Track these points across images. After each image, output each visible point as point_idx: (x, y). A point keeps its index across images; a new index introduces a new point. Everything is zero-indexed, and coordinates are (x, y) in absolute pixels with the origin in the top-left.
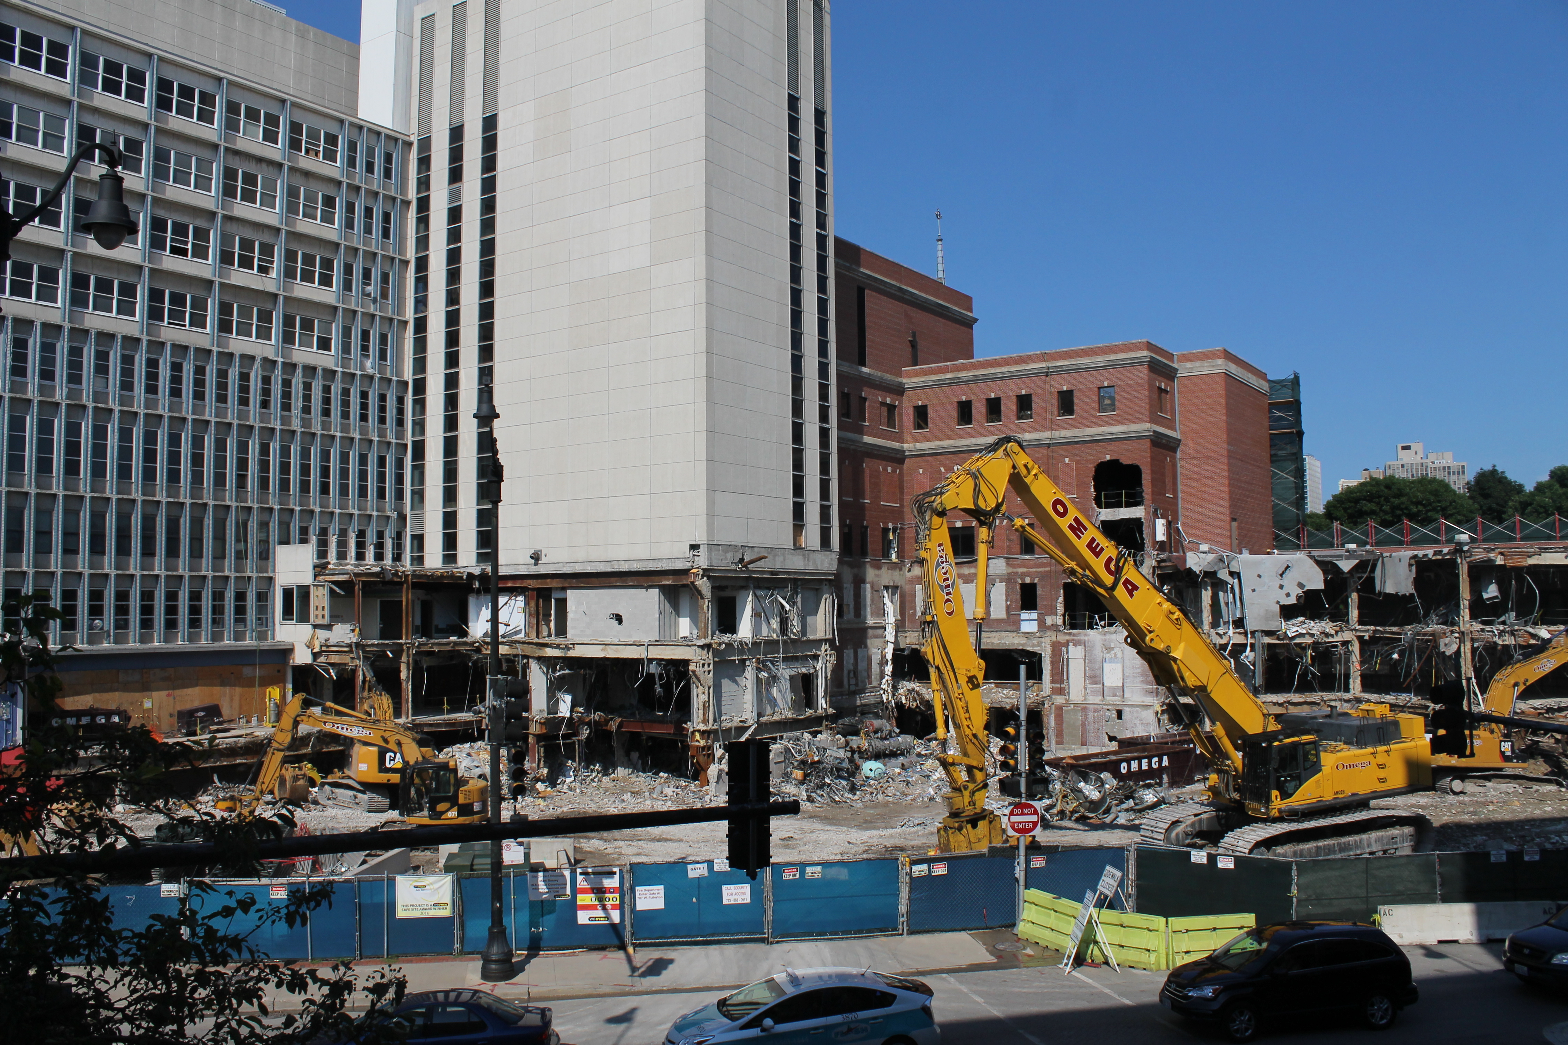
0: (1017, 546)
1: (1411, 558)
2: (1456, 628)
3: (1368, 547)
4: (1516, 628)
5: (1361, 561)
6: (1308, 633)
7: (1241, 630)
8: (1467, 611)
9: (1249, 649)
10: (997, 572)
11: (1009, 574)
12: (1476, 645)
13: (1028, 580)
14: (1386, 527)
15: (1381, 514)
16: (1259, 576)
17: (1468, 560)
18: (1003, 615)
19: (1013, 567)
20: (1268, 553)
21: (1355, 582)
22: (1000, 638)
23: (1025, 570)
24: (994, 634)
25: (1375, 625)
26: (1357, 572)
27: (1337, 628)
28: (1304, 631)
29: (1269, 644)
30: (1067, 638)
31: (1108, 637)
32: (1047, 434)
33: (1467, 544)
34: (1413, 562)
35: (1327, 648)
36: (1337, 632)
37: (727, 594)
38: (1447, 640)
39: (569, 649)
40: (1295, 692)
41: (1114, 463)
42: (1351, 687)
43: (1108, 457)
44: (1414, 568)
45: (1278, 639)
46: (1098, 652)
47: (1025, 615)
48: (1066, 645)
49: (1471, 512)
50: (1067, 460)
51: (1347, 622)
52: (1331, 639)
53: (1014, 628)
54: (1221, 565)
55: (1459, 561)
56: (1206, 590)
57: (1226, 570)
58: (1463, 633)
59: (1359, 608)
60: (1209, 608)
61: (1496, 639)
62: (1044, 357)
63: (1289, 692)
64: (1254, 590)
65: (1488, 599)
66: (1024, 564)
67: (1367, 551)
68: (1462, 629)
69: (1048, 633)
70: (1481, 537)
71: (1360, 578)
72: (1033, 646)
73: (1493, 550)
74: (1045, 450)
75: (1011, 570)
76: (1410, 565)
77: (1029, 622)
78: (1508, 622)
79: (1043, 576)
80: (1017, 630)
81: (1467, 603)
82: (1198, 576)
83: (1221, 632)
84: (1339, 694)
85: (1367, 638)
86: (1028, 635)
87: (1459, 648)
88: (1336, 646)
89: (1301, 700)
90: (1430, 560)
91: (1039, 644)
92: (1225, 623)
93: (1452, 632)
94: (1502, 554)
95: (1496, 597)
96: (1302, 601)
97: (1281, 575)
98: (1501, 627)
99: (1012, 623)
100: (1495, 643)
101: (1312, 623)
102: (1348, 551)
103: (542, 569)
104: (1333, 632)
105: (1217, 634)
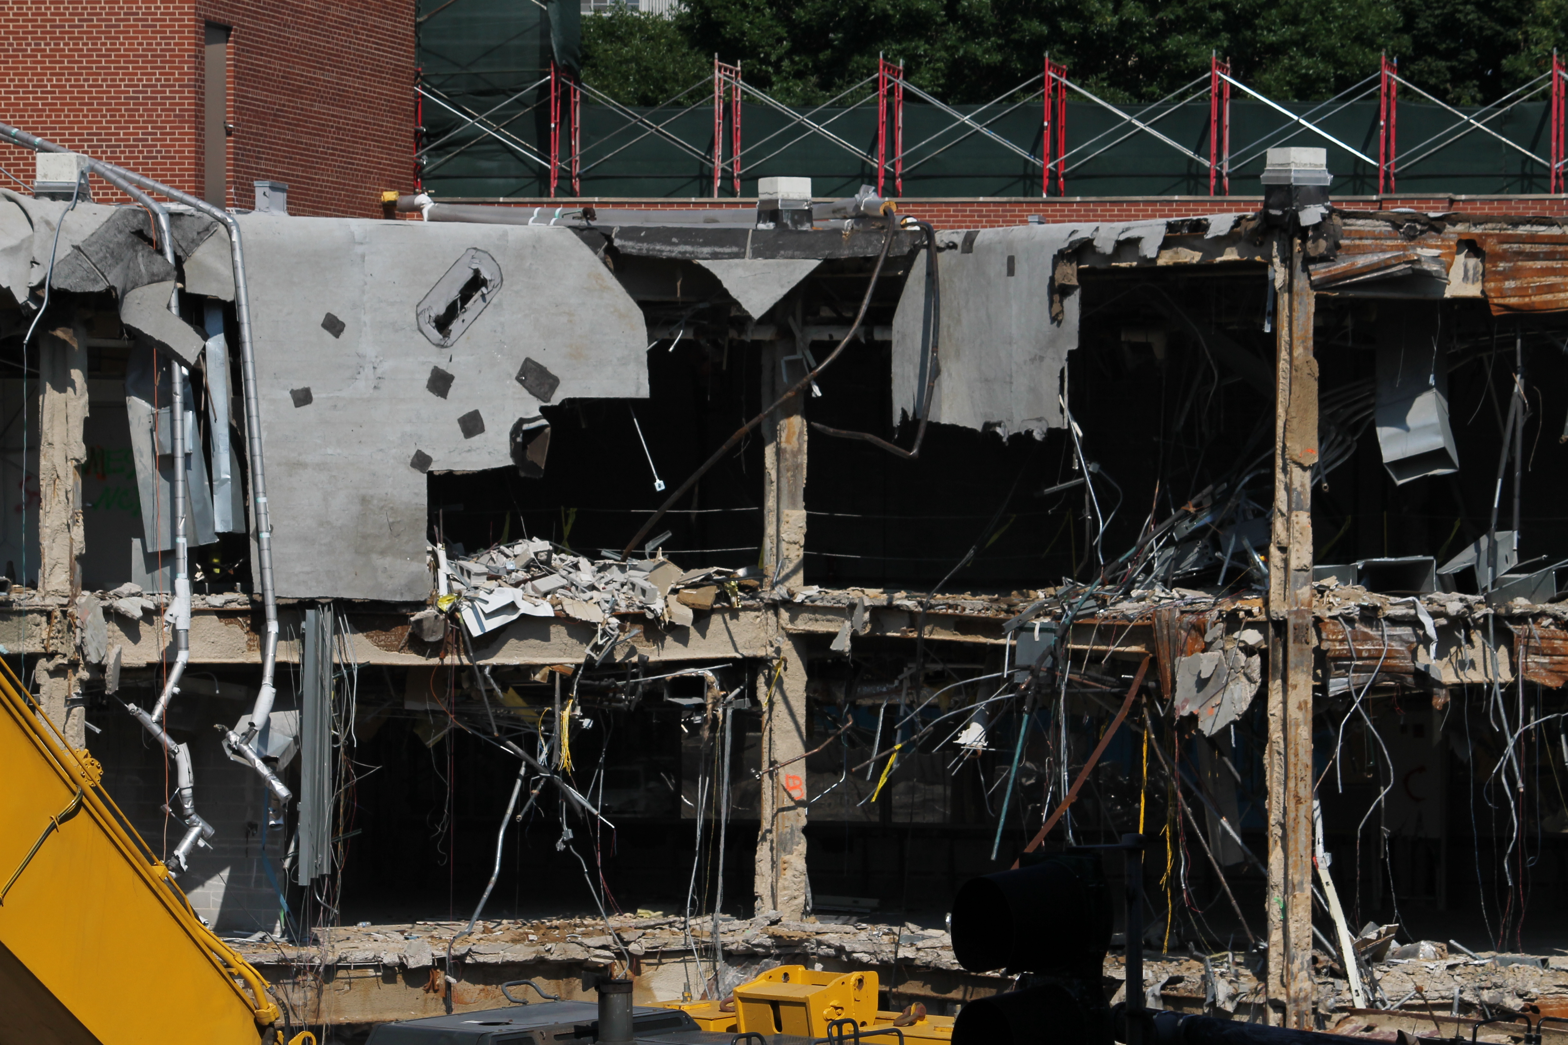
1: (1061, 257)
2: (1252, 603)
3: (868, 196)
4: (1520, 604)
5: (829, 265)
6: (563, 619)
7: (235, 599)
8: (1303, 519)
9: (267, 693)
12: (1337, 686)
14: (966, 101)
15: (953, 33)
16: (333, 325)
17: (1320, 271)
20: (389, 211)
21: (797, 368)
25: (889, 584)
26: (811, 318)
27: (706, 596)
28: (545, 610)
29: (369, 671)
33: (1321, 194)
34: (1069, 273)
35: (653, 693)
36: (702, 617)
38: (1207, 663)
40: (492, 912)
42: (761, 886)
44: (1072, 305)
45: (416, 644)
49: (1364, 40)
51: (753, 560)
52: (672, 651)
54: (142, 260)
55: (1279, 275)
56: (63, 384)
57: (169, 291)
58: (1280, 626)
59: (812, 498)
60: (71, 481)
61: (1426, 658)
63: (465, 914)
64: (303, 398)
65: (1404, 465)
67: (861, 217)
68: (1279, 608)
70: (1392, 165)
71: (821, 349)
73: (1435, 226)
76: (1057, 290)
78: (1485, 578)
81: (1303, 481)
82: (22, 315)
83: (132, 607)
84: (703, 924)
85: (842, 644)
87: (1261, 699)
88: (697, 686)
89: (521, 953)
90: (1149, 268)
92: (153, 561)
93: (1233, 622)
94: (1471, 246)
95: (1438, 457)
96: (539, 456)
97: (443, 323)
98: (1454, 604)
100: (1423, 676)
101: (586, 572)
102: (770, 212)
104: (684, 616)
105: (111, 614)
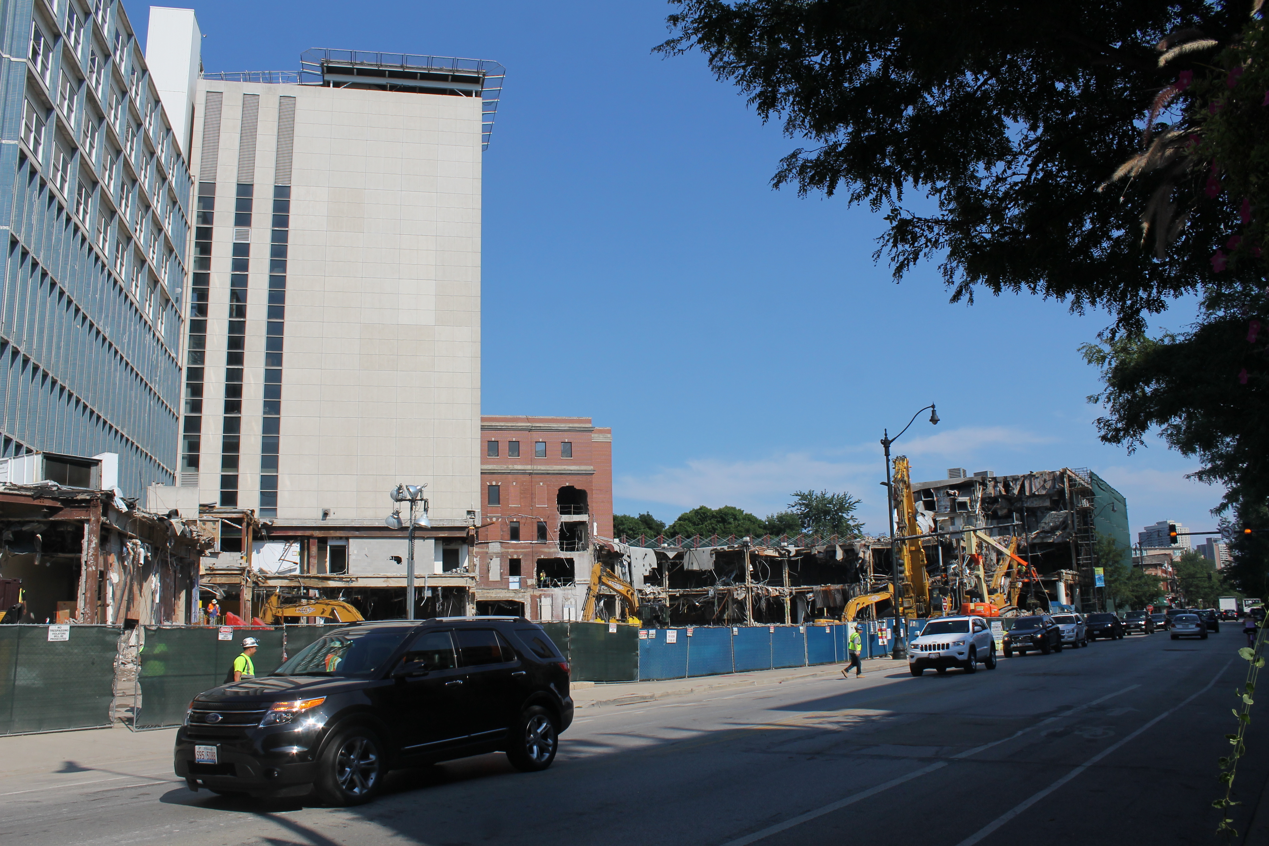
0: (508, 535)
1: (712, 551)
2: (742, 586)
5: (679, 553)
6: (653, 592)
8: (751, 577)
10: (495, 551)
11: (502, 553)
12: (753, 594)
13: (515, 557)
17: (749, 550)
18: (498, 579)
19: (506, 548)
22: (497, 593)
23: (513, 550)
24: (491, 591)
25: (682, 588)
26: (676, 558)
30: (540, 593)
31: (566, 592)
32: (529, 467)
37: (452, 546)
38: (738, 593)
39: (353, 581)
41: (571, 488)
43: (567, 484)
44: (714, 556)
45: (643, 595)
46: (559, 601)
47: (511, 579)
48: (540, 597)
50: (541, 484)
51: (664, 587)
53: (505, 587)
55: (744, 552)
58: (748, 588)
62: (528, 420)
64: (635, 566)
66: (514, 546)
68: (747, 586)
69: (529, 590)
71: (676, 562)
72: (519, 598)
74: (527, 478)
75: (504, 550)
76: (711, 554)
77: (514, 582)
79: (525, 554)
80: (508, 588)
81: (750, 573)
85: (678, 595)
86: (515, 591)
87: (746, 596)
90: (726, 552)
91: (523, 597)
93: (741, 588)
97: (644, 559)
98: (759, 586)
99: (503, 584)
101: (653, 587)
103: (329, 522)
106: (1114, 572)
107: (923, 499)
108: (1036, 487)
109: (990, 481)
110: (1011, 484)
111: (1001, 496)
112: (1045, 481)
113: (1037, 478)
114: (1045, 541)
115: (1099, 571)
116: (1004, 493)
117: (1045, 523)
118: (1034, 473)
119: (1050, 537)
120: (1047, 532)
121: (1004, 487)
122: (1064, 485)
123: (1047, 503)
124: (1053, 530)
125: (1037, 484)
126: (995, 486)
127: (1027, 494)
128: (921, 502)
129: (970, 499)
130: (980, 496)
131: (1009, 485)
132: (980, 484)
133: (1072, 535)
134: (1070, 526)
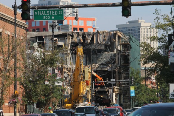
106: (138, 88)
107: (38, 42)
108: (100, 39)
109: (75, 34)
110: (87, 37)
111: (80, 43)
112: (105, 37)
113: (101, 34)
114: (103, 69)
115: (132, 89)
116: (82, 41)
117: (102, 59)
118: (99, 32)
119: (106, 67)
120: (105, 65)
121: (82, 38)
122: (115, 40)
123: (103, 47)
124: (107, 64)
125: (100, 38)
126: (77, 37)
127: (95, 43)
128: (37, 43)
129: (64, 44)
130: (70, 43)
131: (85, 37)
132: (70, 35)
133: (117, 68)
134: (117, 62)
